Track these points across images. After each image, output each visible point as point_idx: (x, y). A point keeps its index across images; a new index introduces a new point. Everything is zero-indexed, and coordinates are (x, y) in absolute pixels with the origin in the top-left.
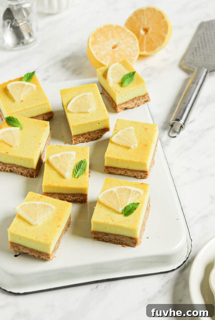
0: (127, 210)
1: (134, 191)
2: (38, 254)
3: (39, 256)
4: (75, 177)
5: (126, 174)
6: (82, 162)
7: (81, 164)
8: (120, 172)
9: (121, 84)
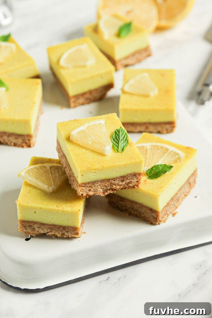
0: (154, 172)
1: (171, 152)
2: (61, 231)
3: (63, 234)
4: (118, 152)
5: (147, 131)
6: (119, 132)
7: (118, 135)
8: (139, 129)
9: (119, 35)
